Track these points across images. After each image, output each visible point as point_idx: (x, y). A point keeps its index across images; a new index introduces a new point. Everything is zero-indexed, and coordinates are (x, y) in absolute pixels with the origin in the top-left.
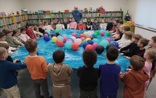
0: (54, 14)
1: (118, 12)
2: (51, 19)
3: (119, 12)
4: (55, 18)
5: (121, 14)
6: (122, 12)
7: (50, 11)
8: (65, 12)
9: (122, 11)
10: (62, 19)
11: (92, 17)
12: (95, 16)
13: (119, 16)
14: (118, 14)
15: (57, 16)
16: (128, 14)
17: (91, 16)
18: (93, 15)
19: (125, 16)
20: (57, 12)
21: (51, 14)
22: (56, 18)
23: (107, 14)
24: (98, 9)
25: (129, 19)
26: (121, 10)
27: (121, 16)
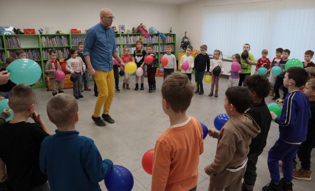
0: (47, 37)
1: (167, 35)
2: (41, 49)
3: (171, 35)
4: (49, 46)
5: (172, 38)
6: (174, 35)
7: (34, 30)
8: (72, 33)
9: (173, 33)
10: (68, 50)
11: (129, 44)
12: (132, 43)
13: (171, 42)
14: (169, 39)
15: (56, 43)
16: (186, 37)
17: (125, 43)
18: (129, 40)
19: (182, 42)
20: (54, 33)
21: (40, 36)
22: (52, 46)
23: (152, 37)
24: (136, 28)
26: (171, 31)
27: (173, 42)
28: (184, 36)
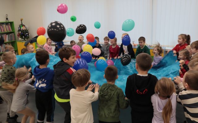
1: (3, 23)
3: (7, 24)
5: (10, 26)
9: (10, 20)
13: (9, 31)
14: (5, 28)
16: (23, 26)
19: (19, 30)
25: (27, 35)
26: (7, 19)
27: (11, 31)
28: (20, 23)
